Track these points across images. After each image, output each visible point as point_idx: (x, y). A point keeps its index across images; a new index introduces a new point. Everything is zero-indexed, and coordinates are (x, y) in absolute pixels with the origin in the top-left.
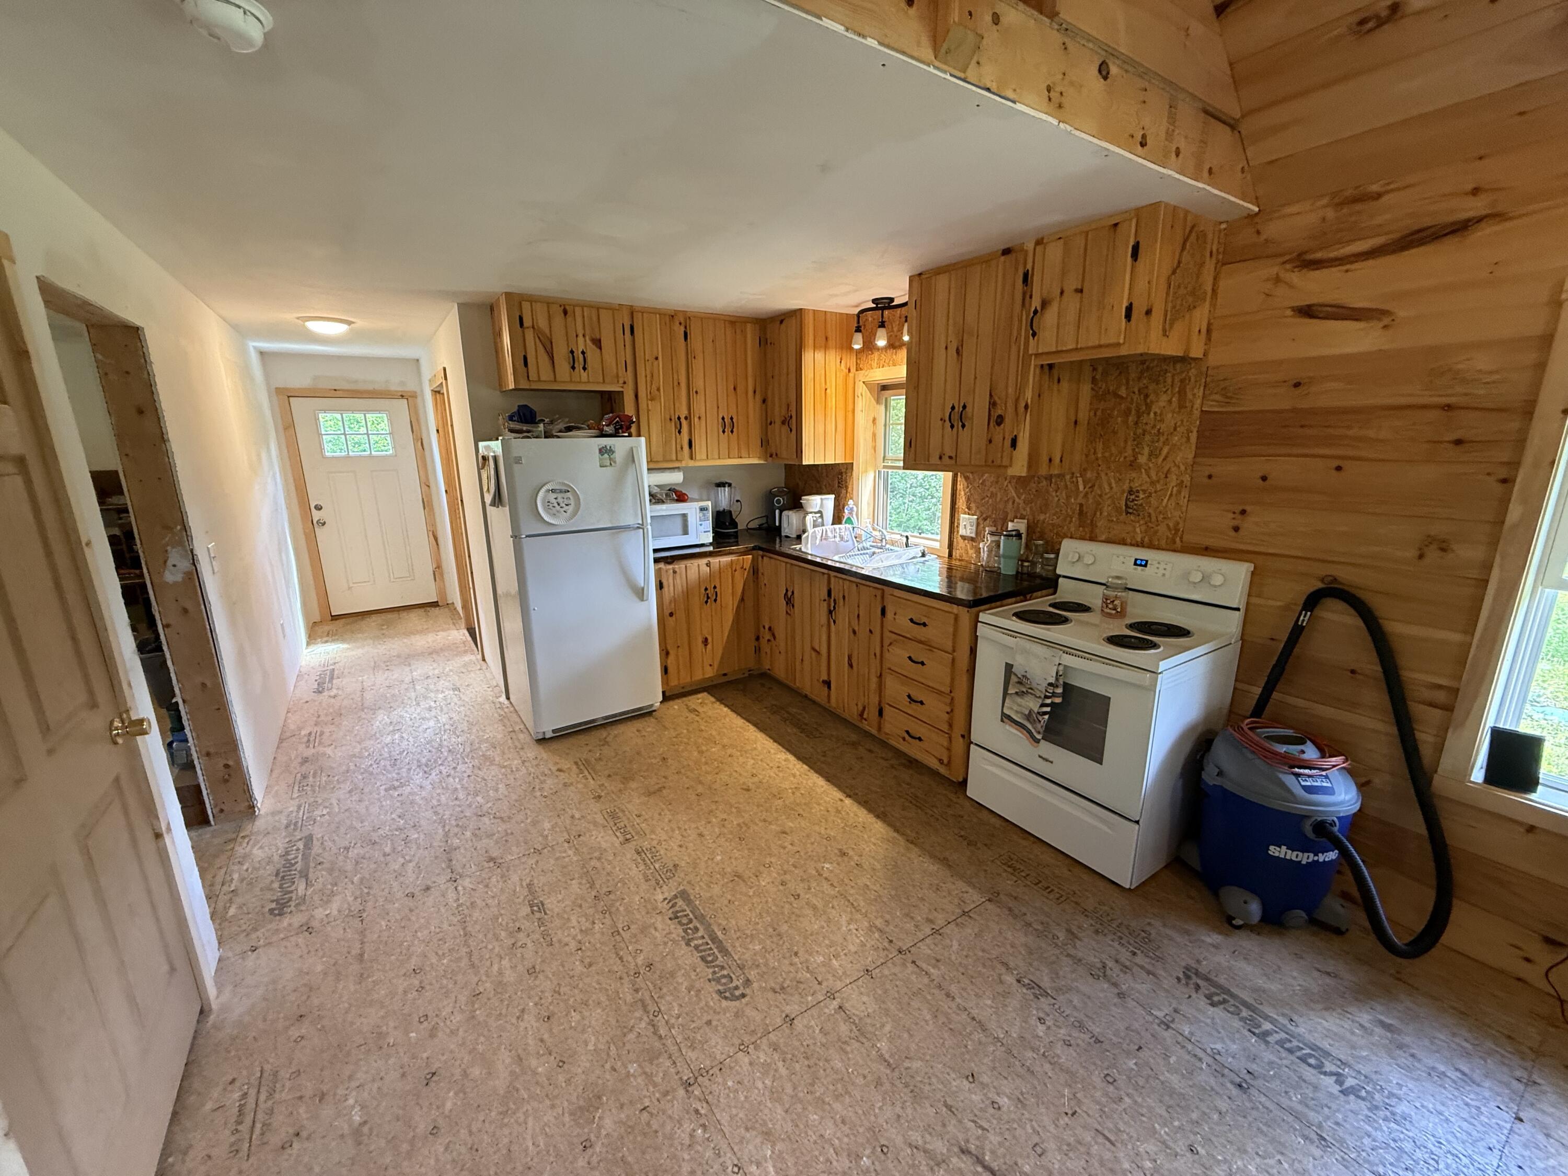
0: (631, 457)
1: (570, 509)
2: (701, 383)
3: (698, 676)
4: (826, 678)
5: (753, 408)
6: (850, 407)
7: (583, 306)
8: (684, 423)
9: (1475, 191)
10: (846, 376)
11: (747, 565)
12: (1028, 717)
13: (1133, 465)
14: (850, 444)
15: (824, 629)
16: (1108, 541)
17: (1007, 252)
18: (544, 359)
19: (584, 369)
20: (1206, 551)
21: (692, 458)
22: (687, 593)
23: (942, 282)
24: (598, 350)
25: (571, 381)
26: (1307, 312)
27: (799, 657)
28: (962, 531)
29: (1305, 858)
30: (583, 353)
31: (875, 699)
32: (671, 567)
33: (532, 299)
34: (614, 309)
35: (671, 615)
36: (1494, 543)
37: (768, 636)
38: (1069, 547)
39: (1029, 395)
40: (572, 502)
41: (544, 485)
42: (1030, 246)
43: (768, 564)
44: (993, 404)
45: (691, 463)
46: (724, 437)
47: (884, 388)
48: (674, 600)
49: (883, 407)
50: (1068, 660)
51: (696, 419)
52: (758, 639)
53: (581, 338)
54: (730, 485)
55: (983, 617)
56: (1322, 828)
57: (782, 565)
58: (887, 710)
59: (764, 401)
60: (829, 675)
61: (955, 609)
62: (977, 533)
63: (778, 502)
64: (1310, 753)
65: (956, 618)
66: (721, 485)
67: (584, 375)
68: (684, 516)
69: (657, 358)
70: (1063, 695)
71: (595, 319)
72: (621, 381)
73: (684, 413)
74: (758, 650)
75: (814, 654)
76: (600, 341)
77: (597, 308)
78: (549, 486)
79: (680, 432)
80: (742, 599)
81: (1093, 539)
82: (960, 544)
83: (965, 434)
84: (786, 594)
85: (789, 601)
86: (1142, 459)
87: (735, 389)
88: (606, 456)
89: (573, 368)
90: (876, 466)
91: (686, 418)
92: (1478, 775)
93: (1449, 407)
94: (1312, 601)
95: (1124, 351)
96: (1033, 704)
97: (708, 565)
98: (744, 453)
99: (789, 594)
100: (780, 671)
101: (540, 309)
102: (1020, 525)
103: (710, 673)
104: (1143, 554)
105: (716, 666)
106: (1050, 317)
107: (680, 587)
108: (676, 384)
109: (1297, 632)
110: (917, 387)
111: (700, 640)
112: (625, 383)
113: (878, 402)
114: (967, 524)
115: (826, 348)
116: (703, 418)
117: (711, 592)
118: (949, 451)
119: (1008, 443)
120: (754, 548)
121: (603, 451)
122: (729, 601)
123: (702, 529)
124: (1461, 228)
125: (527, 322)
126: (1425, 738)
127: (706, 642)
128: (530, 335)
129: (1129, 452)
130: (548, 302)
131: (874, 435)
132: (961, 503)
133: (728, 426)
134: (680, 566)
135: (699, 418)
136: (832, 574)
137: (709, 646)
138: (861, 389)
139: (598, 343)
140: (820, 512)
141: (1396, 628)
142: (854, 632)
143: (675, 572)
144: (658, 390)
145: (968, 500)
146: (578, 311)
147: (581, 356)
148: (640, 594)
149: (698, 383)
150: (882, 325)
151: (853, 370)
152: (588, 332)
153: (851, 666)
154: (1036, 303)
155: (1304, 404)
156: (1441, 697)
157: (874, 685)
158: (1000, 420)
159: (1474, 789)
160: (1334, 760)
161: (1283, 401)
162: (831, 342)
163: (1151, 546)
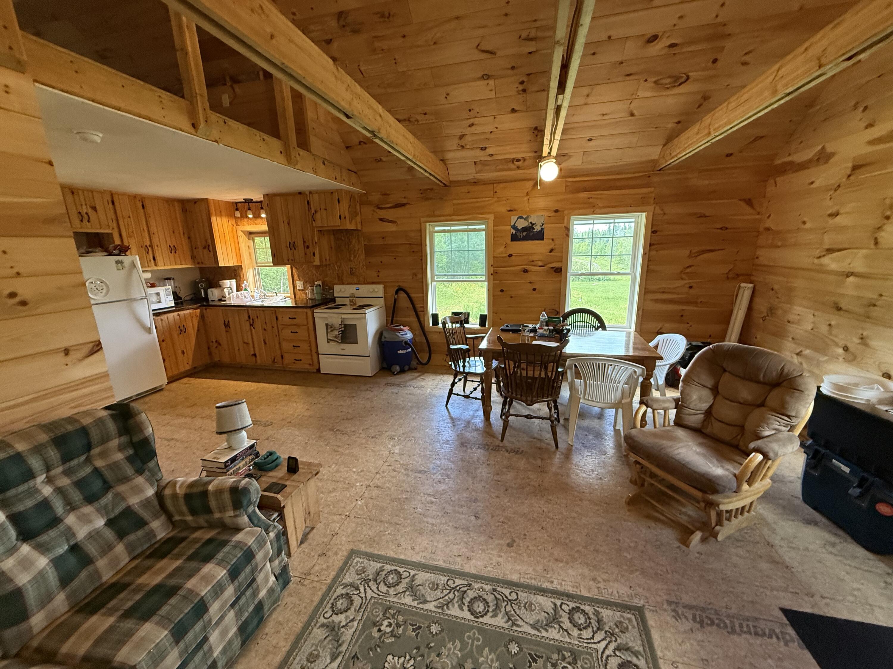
0: (133, 265)
1: (104, 291)
2: (155, 229)
3: (182, 369)
4: (252, 353)
5: (185, 241)
6: (236, 241)
7: (83, 190)
8: (150, 249)
9: (405, 198)
10: (232, 228)
11: (198, 314)
12: (336, 337)
13: (350, 260)
14: (239, 256)
15: (249, 333)
16: (348, 284)
17: (300, 193)
19: (89, 221)
20: (373, 283)
21: (155, 266)
22: (170, 330)
23: (278, 198)
24: (95, 213)
25: (81, 228)
26: (381, 220)
27: (237, 348)
28: (298, 288)
29: (405, 352)
30: (86, 213)
31: (279, 352)
32: (159, 318)
34: (102, 193)
35: (163, 341)
36: (422, 273)
37: (215, 345)
38: (337, 288)
39: (316, 239)
40: (104, 287)
42: (308, 193)
43: (209, 313)
44: (304, 242)
45: (156, 268)
46: (171, 255)
47: (251, 233)
48: (164, 333)
49: (252, 242)
50: (344, 316)
51: (156, 247)
52: (209, 348)
54: (173, 279)
55: (315, 311)
56: (406, 343)
57: (220, 310)
58: (285, 355)
59: (189, 238)
60: (254, 351)
61: (305, 310)
62: (304, 288)
63: (202, 285)
64: (402, 327)
65: (306, 313)
66: (168, 279)
67: (89, 225)
68: (158, 294)
69: (129, 217)
70: (344, 327)
71: (91, 196)
72: (111, 228)
73: (148, 243)
74: (210, 354)
75: (245, 345)
76: (95, 207)
77: (92, 191)
78: (90, 281)
79: (148, 253)
80: (198, 330)
81: (343, 284)
82: (298, 293)
83: (295, 252)
84: (224, 324)
85: (227, 325)
86: (352, 258)
87: (173, 232)
88: (119, 265)
89: (82, 221)
90: (253, 267)
91: (150, 246)
92: (431, 325)
93: (410, 244)
94: (397, 292)
95: (341, 228)
96: (336, 333)
97: (179, 315)
98: (183, 262)
99: (226, 323)
100: (226, 359)
102: (320, 283)
103: (188, 367)
104: (357, 286)
105: (191, 363)
106: (318, 216)
107: (166, 327)
108: (142, 229)
109: (395, 300)
110: (274, 235)
111: (180, 352)
112: (113, 229)
113: (249, 239)
114: (299, 285)
115: (221, 216)
116: (159, 246)
117: (182, 328)
118: (291, 258)
119: (312, 254)
120: (200, 306)
121: (117, 262)
122: (192, 332)
123: (168, 299)
124: (404, 205)
126: (422, 319)
127: (183, 352)
129: (348, 256)
131: (250, 253)
132: (296, 277)
133: (173, 249)
134: (164, 317)
136: (249, 309)
137: (185, 355)
138: (240, 234)
139: (95, 209)
140: (230, 287)
141: (413, 295)
142: (265, 329)
143: (162, 320)
144: (133, 232)
145: (298, 276)
146: (81, 193)
147: (86, 216)
148: (149, 332)
149: (153, 229)
150: (249, 209)
151: (235, 225)
152: (88, 204)
153: (265, 343)
154: (313, 211)
155: (385, 243)
156: (422, 309)
157: (277, 346)
158: (308, 247)
159: (431, 328)
160: (406, 328)
161: (381, 242)
162: (223, 213)
163: (359, 284)
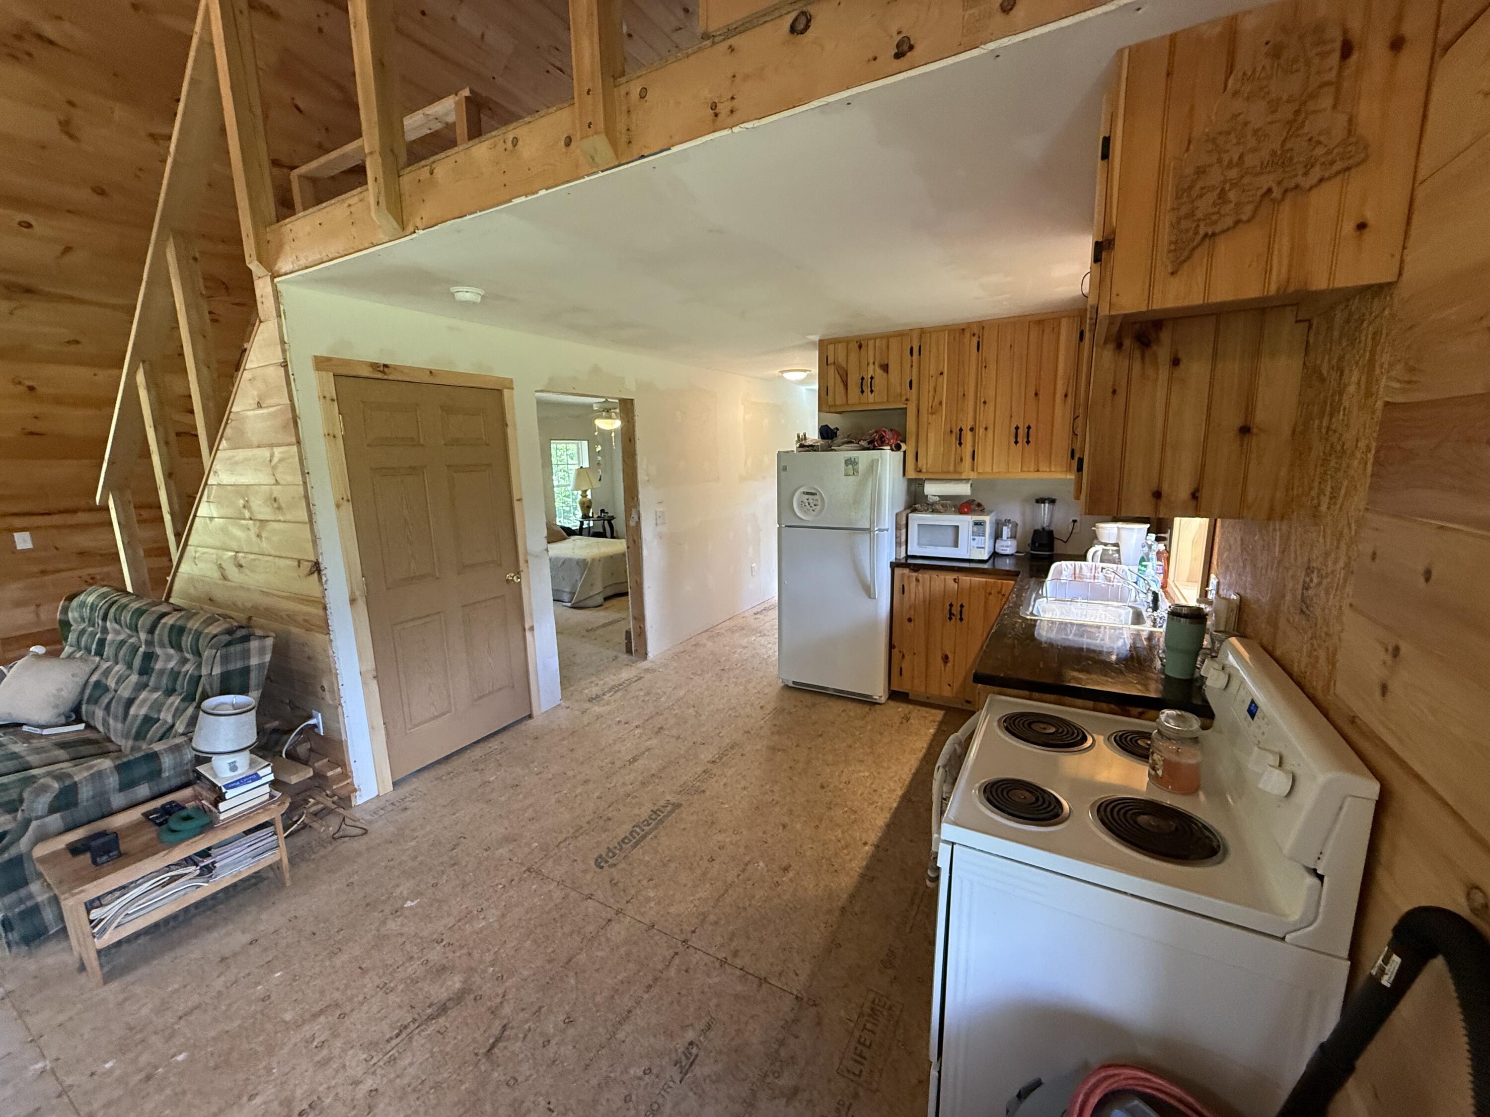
0: (871, 469)
1: (817, 508)
2: (991, 393)
3: (934, 690)
7: (875, 338)
8: (968, 436)
13: (1316, 515)
18: (840, 387)
19: (872, 391)
21: (973, 470)
22: (929, 603)
24: (886, 374)
25: (860, 403)
30: (872, 378)
32: (914, 574)
33: (835, 341)
34: (904, 335)
35: (910, 620)
40: (819, 503)
41: (799, 488)
45: (974, 476)
46: (1017, 450)
48: (913, 607)
51: (982, 430)
53: (871, 366)
54: (1052, 501)
66: (1040, 501)
67: (871, 396)
68: (957, 528)
69: (942, 374)
71: (885, 346)
72: (904, 398)
73: (968, 424)
76: (887, 365)
77: (888, 337)
78: (802, 490)
79: (961, 444)
86: (1324, 505)
87: (1036, 394)
88: (850, 466)
89: (862, 392)
91: (972, 429)
97: (956, 581)
98: (1043, 466)
101: (841, 348)
103: (947, 692)
105: (956, 686)
107: (921, 596)
108: (961, 394)
111: (939, 655)
112: (907, 400)
116: (990, 431)
117: (956, 610)
120: (1017, 574)
121: (850, 461)
122: (978, 626)
123: (974, 543)
125: (831, 360)
127: (946, 659)
128: (832, 370)
129: (1316, 488)
130: (847, 341)
133: (1022, 436)
134: (924, 576)
135: (986, 429)
137: (949, 665)
139: (885, 368)
140: (1117, 545)
143: (917, 580)
144: (941, 403)
146: (871, 343)
147: (869, 381)
148: (869, 591)
149: (988, 393)
152: (877, 360)
